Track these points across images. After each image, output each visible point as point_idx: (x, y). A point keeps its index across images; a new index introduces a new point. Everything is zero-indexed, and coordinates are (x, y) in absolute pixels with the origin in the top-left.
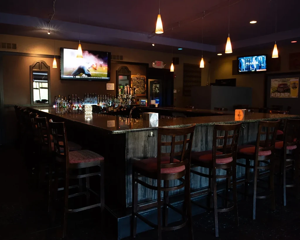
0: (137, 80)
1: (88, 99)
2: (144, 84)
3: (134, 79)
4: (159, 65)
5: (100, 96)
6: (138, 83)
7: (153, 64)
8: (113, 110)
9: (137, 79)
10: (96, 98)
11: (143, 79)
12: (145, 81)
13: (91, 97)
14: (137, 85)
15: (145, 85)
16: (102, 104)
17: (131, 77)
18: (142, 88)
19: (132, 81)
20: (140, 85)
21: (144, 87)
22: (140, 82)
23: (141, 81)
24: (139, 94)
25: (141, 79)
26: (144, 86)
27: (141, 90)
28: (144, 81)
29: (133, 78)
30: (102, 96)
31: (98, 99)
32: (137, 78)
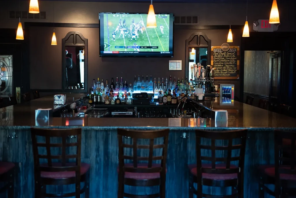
0: (223, 54)
1: (139, 84)
2: (236, 60)
3: (217, 52)
4: (266, 26)
5: (157, 81)
6: (225, 58)
7: (254, 26)
8: (171, 102)
9: (222, 52)
10: (151, 82)
11: (233, 52)
12: (238, 54)
13: (143, 81)
14: (222, 62)
15: (238, 62)
16: (157, 91)
17: (212, 50)
18: (231, 67)
19: (214, 55)
20: (229, 62)
21: (236, 65)
22: (228, 56)
23: (230, 55)
24: (227, 76)
25: (229, 52)
26: (236, 62)
27: (229, 70)
28: (236, 55)
29: (215, 51)
30: (161, 80)
31: (154, 84)
32: (222, 50)
